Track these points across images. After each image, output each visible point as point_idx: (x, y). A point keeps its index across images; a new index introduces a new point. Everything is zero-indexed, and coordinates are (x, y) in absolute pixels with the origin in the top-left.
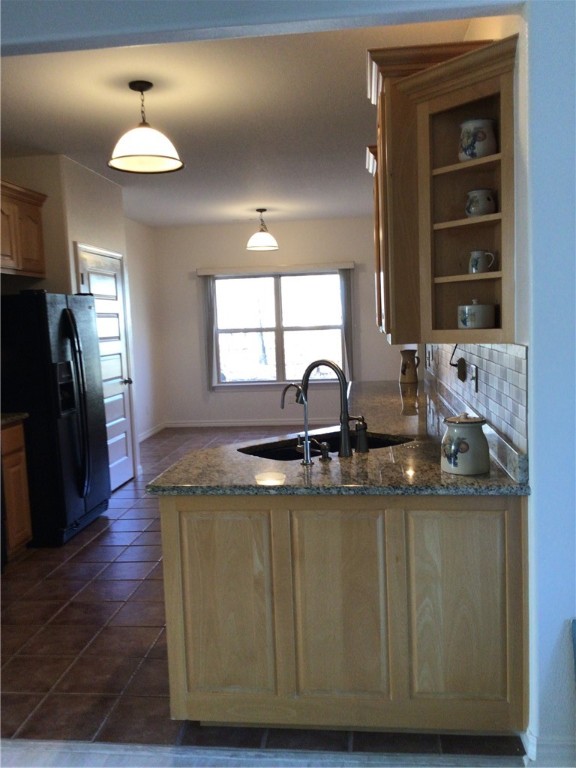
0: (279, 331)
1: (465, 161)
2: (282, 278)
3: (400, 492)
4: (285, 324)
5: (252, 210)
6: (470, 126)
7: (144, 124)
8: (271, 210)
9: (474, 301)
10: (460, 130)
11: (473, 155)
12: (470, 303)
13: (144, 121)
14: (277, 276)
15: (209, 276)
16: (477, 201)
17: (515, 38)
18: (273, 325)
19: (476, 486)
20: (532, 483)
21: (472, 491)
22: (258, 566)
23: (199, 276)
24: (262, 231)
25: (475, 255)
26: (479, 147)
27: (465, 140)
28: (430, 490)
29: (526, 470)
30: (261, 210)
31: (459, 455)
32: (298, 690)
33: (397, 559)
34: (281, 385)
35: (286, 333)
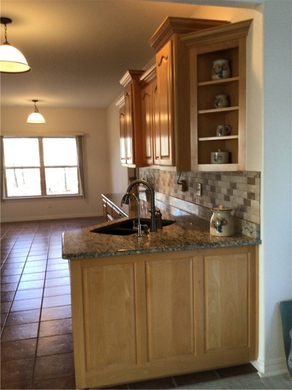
0: (42, 169)
1: (216, 79)
2: (43, 139)
3: (203, 247)
4: (45, 165)
5: (29, 100)
6: (219, 62)
7: (6, 43)
8: (41, 101)
9: (219, 150)
10: (213, 64)
11: (221, 77)
12: (217, 151)
13: (6, 41)
14: (40, 138)
16: (222, 101)
17: (251, 21)
18: (39, 165)
19: (238, 241)
20: (262, 238)
21: (236, 244)
22: (128, 294)
24: (36, 112)
25: (220, 127)
26: (224, 73)
27: (217, 69)
28: (217, 245)
29: (259, 232)
30: (35, 101)
31: (223, 227)
32: (148, 360)
33: (199, 282)
34: (44, 198)
35: (46, 169)
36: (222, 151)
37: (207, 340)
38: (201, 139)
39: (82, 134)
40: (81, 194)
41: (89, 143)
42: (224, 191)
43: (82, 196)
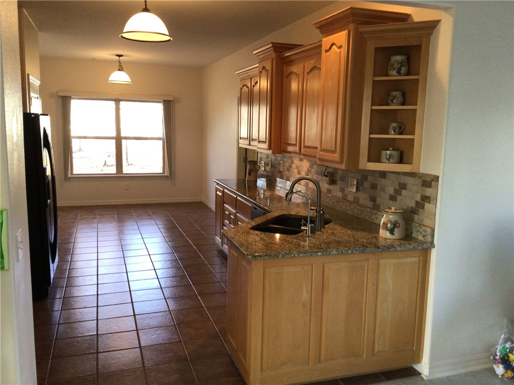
0: (119, 140)
1: (394, 76)
2: (121, 102)
3: (380, 250)
4: (123, 135)
5: (113, 55)
6: (399, 58)
8: (126, 56)
9: (391, 149)
10: (390, 59)
11: (399, 73)
12: (388, 150)
13: (146, 7)
14: (117, 101)
15: (67, 97)
16: (398, 97)
17: (438, 22)
18: (114, 134)
19: (413, 245)
20: (435, 242)
21: (411, 247)
22: (305, 296)
23: (59, 96)
24: (119, 70)
25: (394, 125)
26: (403, 70)
27: (396, 65)
28: (394, 249)
29: (433, 236)
30: (120, 56)
31: (395, 229)
32: (320, 362)
33: (373, 285)
34: (120, 177)
35: (123, 141)
36: (393, 150)
37: (376, 343)
38: (373, 136)
39: (171, 98)
40: (167, 174)
41: (180, 111)
42: (391, 191)
43: (167, 177)
